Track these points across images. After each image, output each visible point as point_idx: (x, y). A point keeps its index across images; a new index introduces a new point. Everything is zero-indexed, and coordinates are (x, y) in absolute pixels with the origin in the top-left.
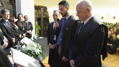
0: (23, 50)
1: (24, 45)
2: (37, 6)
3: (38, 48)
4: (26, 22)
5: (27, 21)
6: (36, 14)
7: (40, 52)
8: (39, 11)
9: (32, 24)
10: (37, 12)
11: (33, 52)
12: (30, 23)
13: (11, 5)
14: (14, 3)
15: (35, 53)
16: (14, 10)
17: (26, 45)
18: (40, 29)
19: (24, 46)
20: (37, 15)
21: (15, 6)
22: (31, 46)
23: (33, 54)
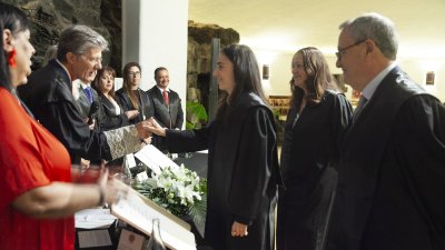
0: (139, 186)
1: (145, 174)
2: (200, 26)
3: (190, 183)
5: (164, 87)
6: (195, 60)
7: (194, 197)
8: (206, 47)
10: (199, 53)
11: (172, 195)
13: (105, 25)
14: (115, 20)
15: (179, 199)
17: (149, 172)
18: (205, 117)
19: (142, 177)
20: (199, 61)
21: (120, 30)
22: (166, 176)
23: (172, 202)
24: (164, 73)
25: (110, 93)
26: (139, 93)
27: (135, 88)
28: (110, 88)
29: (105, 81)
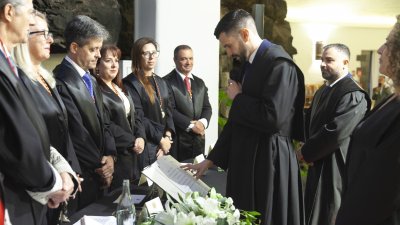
1: (157, 201)
4: (183, 76)
5: (186, 73)
9: (206, 89)
12: (198, 83)
16: (123, 19)
19: (154, 206)
22: (188, 210)
24: (187, 53)
25: (115, 81)
26: (153, 80)
27: (149, 74)
28: (114, 75)
29: (108, 65)
